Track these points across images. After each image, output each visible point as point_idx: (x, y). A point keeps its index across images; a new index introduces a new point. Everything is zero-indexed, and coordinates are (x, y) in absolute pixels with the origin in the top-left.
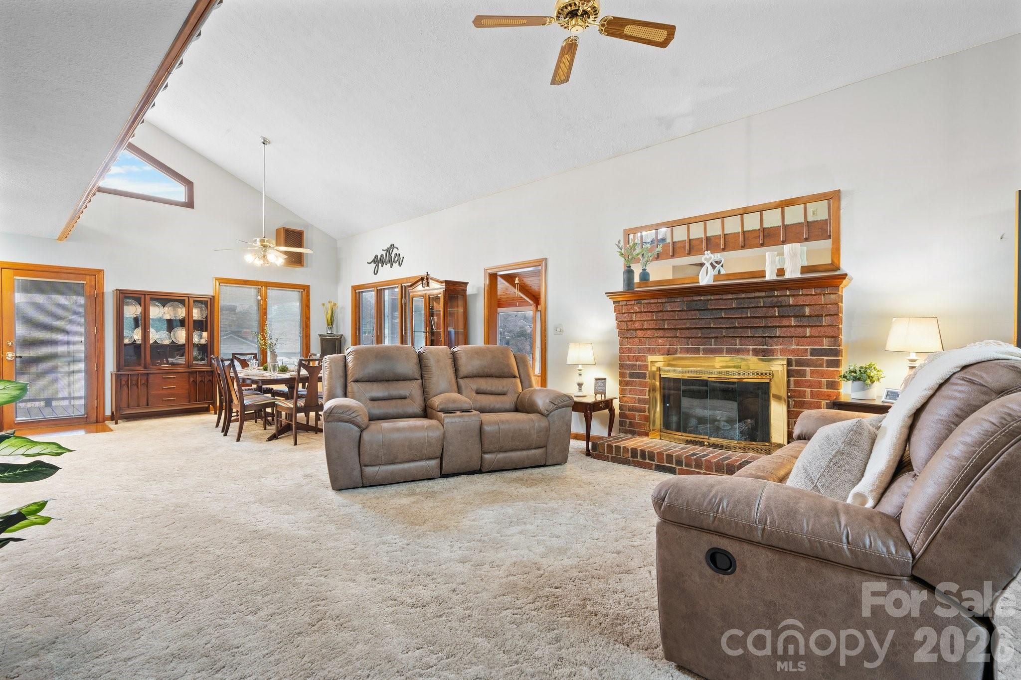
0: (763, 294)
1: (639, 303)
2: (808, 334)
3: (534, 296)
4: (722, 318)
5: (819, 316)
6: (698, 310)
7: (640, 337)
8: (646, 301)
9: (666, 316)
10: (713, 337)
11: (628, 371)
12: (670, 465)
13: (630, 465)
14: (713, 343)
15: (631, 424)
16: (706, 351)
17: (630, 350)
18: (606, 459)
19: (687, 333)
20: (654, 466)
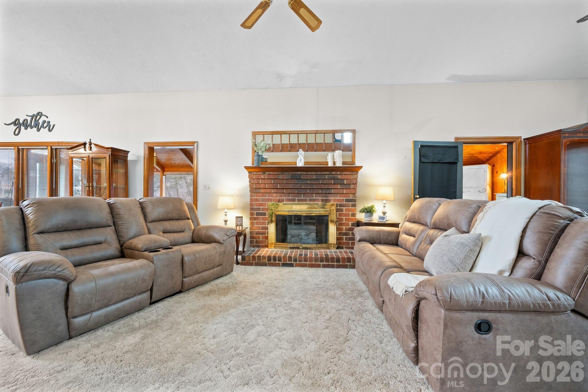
0: (328, 173)
1: (264, 174)
2: (345, 193)
3: (161, 166)
4: (308, 184)
5: (349, 184)
6: (296, 179)
7: (263, 193)
8: (268, 173)
9: (279, 181)
10: (302, 193)
11: (255, 212)
12: (290, 262)
13: (267, 266)
14: (302, 196)
15: (257, 242)
16: (299, 200)
17: (257, 200)
18: (251, 264)
19: (290, 191)
20: (281, 264)
